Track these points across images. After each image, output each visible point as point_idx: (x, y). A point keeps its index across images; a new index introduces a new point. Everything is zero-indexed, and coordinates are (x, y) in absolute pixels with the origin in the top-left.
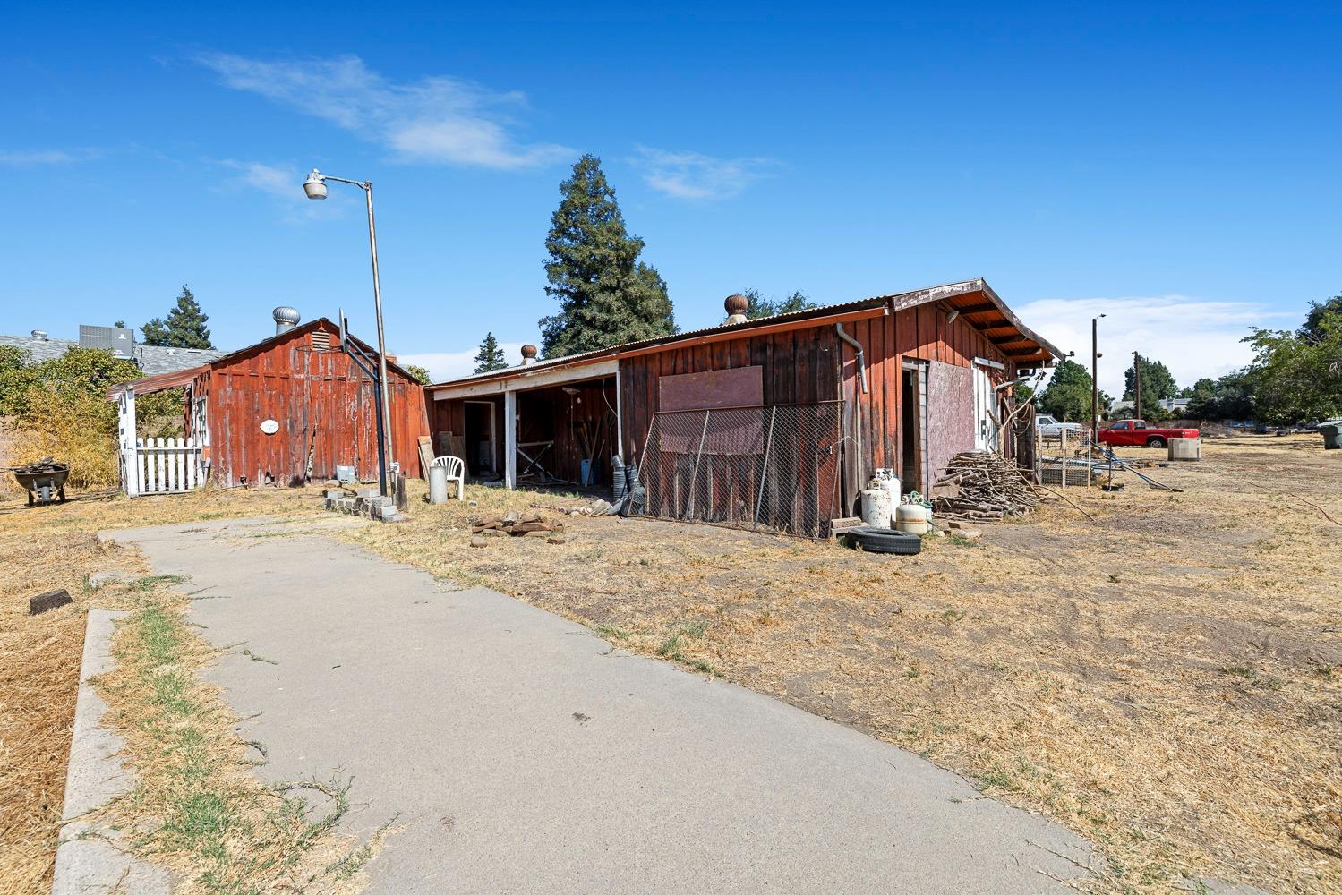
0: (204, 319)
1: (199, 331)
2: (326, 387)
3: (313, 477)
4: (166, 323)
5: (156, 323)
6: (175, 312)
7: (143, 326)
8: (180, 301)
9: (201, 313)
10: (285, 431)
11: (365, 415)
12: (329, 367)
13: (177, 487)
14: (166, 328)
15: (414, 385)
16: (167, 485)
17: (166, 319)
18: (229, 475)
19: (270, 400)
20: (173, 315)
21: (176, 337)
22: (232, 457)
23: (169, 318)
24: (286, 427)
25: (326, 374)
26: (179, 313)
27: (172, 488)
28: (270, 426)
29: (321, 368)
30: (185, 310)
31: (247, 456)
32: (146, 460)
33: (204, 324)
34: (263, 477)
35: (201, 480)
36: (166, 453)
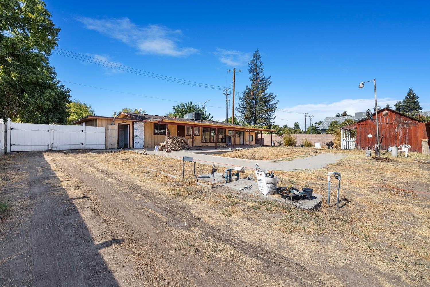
0: (417, 98)
1: (415, 103)
2: (386, 126)
3: (381, 149)
4: (403, 102)
5: (399, 103)
6: (406, 98)
7: (395, 104)
8: (408, 94)
9: (416, 96)
10: (374, 137)
11: (400, 133)
12: (388, 120)
13: (350, 148)
14: (403, 104)
15: (420, 123)
16: (348, 148)
17: (403, 100)
18: (360, 147)
19: (370, 129)
20: (405, 99)
21: (407, 106)
22: (361, 143)
23: (404, 100)
24: (374, 136)
25: (387, 122)
26: (408, 98)
27: (349, 149)
28: (370, 136)
29: (385, 120)
30: (410, 96)
31: (364, 142)
32: (352, 143)
33: (417, 100)
34: (368, 148)
35: (355, 147)
36: (348, 141)
